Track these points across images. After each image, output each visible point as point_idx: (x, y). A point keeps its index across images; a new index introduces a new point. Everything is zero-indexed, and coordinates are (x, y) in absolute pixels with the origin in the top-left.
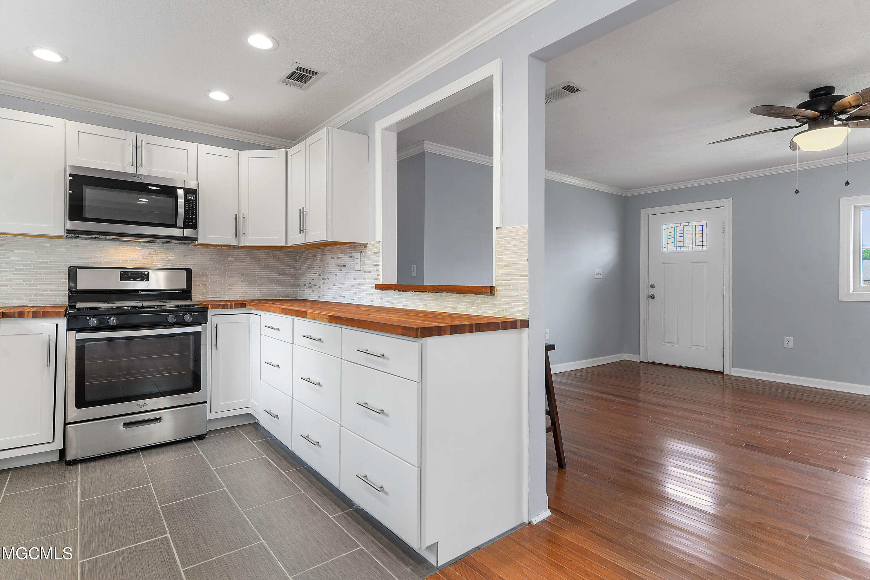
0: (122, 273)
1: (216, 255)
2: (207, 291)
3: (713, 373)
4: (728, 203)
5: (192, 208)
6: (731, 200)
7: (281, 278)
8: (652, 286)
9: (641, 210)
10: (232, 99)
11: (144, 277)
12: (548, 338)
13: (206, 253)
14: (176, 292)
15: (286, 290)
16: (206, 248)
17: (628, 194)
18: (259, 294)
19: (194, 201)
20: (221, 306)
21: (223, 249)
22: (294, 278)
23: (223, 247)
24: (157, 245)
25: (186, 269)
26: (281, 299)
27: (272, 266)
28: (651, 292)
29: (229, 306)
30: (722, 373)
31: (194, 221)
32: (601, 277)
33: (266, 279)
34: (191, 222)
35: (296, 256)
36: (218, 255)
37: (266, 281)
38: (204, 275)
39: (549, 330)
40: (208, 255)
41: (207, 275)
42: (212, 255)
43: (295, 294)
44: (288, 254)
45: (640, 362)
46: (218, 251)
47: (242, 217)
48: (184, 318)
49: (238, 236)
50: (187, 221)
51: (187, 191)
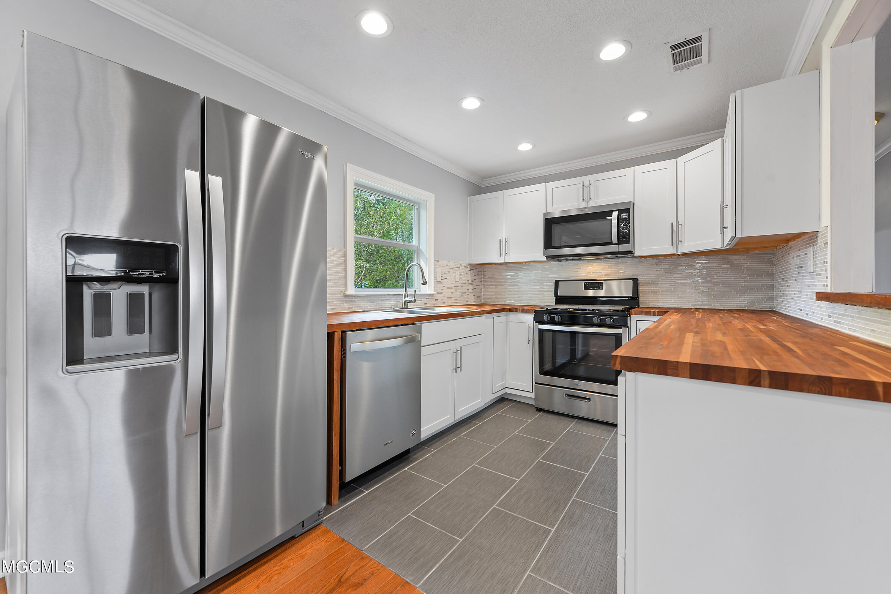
0: (585, 284)
1: (665, 265)
2: (657, 299)
5: (626, 225)
7: (747, 285)
11: (600, 286)
13: (655, 263)
14: (627, 298)
15: (755, 300)
16: (656, 259)
18: (717, 303)
19: (627, 218)
20: (643, 312)
21: (673, 258)
22: (768, 285)
23: (673, 257)
24: (610, 260)
25: (633, 280)
26: (746, 309)
27: (733, 272)
29: (652, 313)
31: (627, 237)
33: (726, 287)
34: (624, 238)
35: (771, 259)
36: (667, 264)
37: (725, 289)
38: (654, 284)
40: (658, 265)
41: (657, 284)
42: (661, 265)
43: (770, 304)
44: (757, 257)
46: (668, 261)
47: (678, 224)
48: (606, 321)
49: (675, 245)
50: (621, 238)
51: (620, 212)
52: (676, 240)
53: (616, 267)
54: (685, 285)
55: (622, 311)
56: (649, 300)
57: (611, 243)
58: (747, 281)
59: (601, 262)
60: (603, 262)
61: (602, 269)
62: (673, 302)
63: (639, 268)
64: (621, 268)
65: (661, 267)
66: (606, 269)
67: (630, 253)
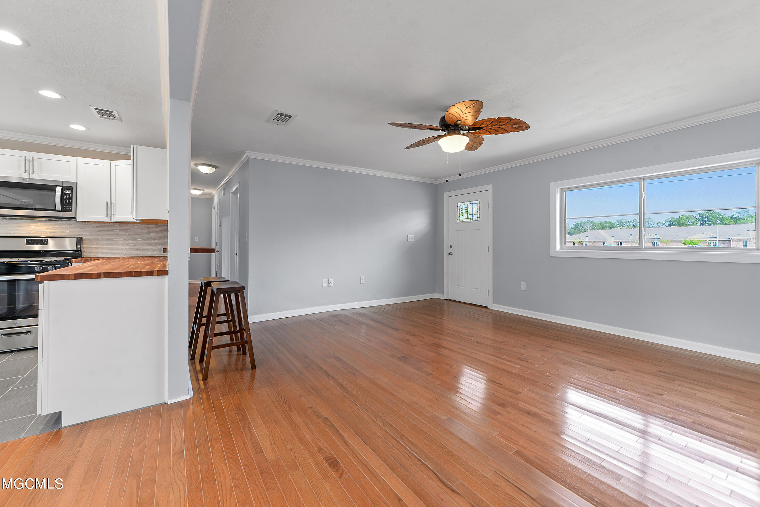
0: (28, 240)
3: (483, 307)
4: (490, 187)
5: (69, 199)
6: (491, 185)
8: (451, 247)
9: (445, 193)
10: (88, 129)
11: (45, 242)
12: (364, 282)
13: (97, 226)
17: (438, 182)
19: (71, 194)
20: (85, 260)
21: (110, 224)
25: (77, 238)
28: (451, 250)
30: (487, 307)
31: (70, 207)
32: (413, 240)
34: (68, 208)
36: (106, 228)
38: (95, 241)
39: (364, 277)
41: (97, 241)
42: (101, 228)
45: (444, 299)
47: (111, 204)
48: (48, 269)
49: (109, 216)
50: (65, 207)
51: (64, 188)
52: (109, 213)
53: (62, 227)
54: (119, 242)
55: (63, 261)
56: (91, 253)
57: (55, 210)
58: (157, 240)
59: (46, 223)
60: (48, 223)
61: (47, 228)
62: (110, 254)
63: (83, 229)
64: (66, 229)
65: (101, 229)
66: (51, 228)
67: (74, 219)
